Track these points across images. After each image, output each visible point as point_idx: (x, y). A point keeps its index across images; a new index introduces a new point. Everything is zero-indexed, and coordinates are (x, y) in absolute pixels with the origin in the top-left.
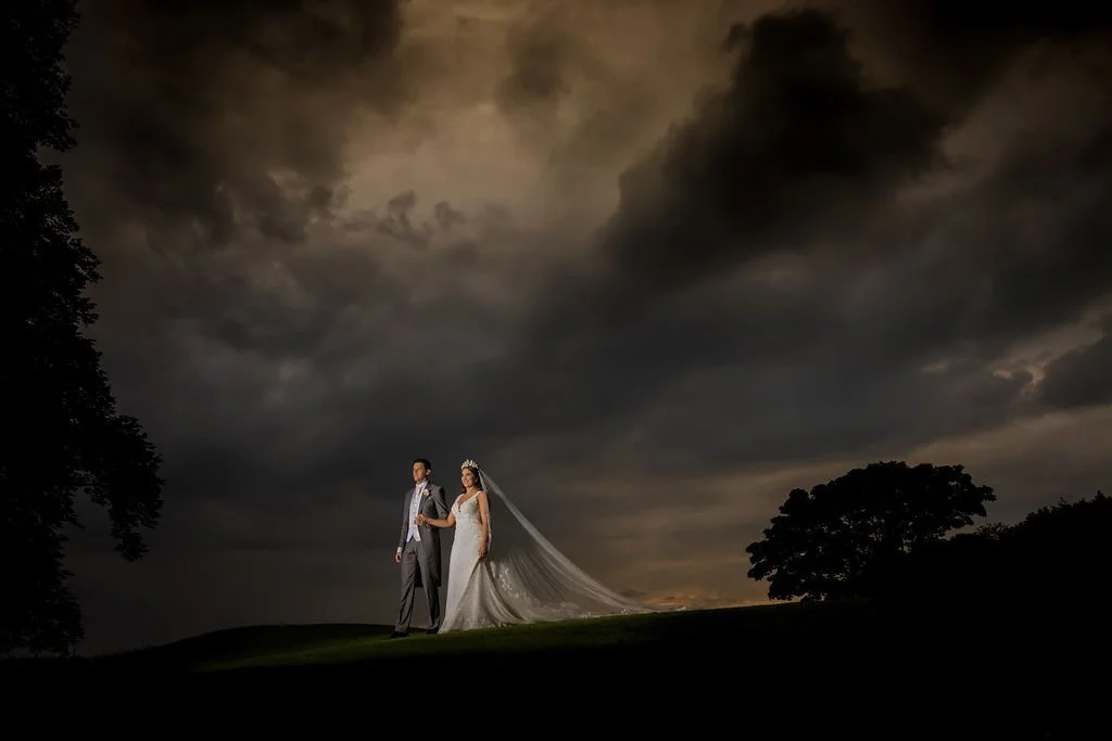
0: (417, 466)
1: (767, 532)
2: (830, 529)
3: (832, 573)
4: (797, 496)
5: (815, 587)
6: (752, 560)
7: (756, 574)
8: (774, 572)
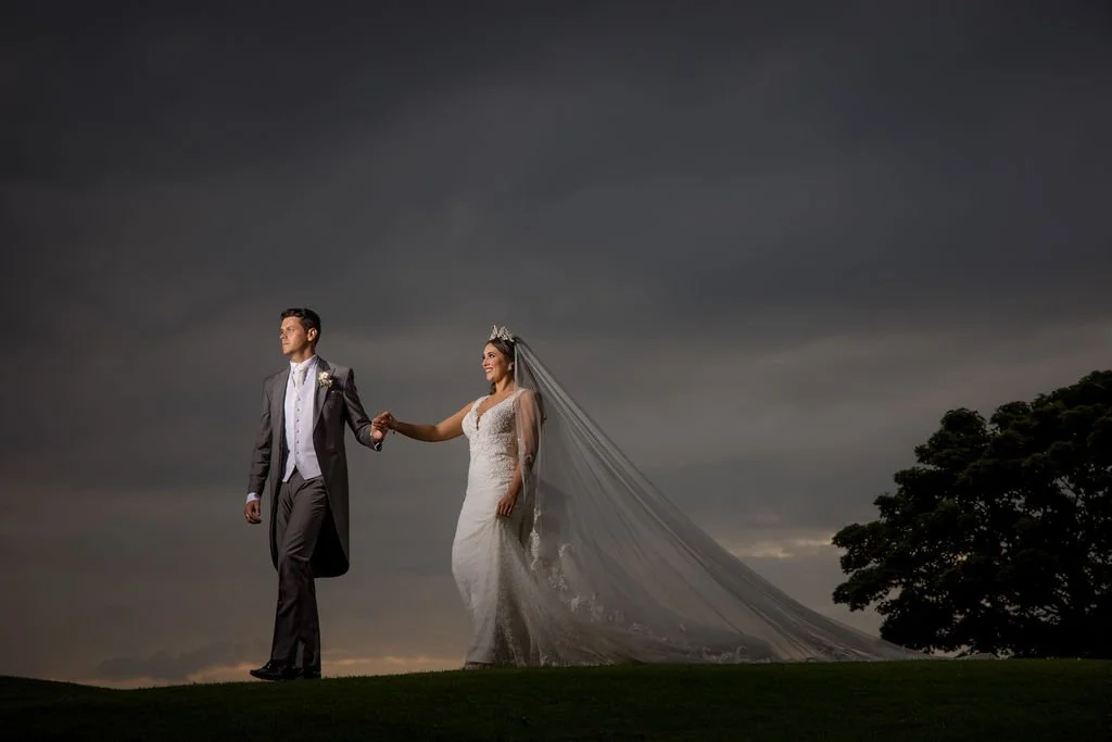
0: (290, 322)
1: (884, 503)
2: (1029, 504)
3: (1026, 603)
4: (960, 423)
5: (984, 633)
6: (847, 563)
7: (853, 595)
8: (895, 593)
